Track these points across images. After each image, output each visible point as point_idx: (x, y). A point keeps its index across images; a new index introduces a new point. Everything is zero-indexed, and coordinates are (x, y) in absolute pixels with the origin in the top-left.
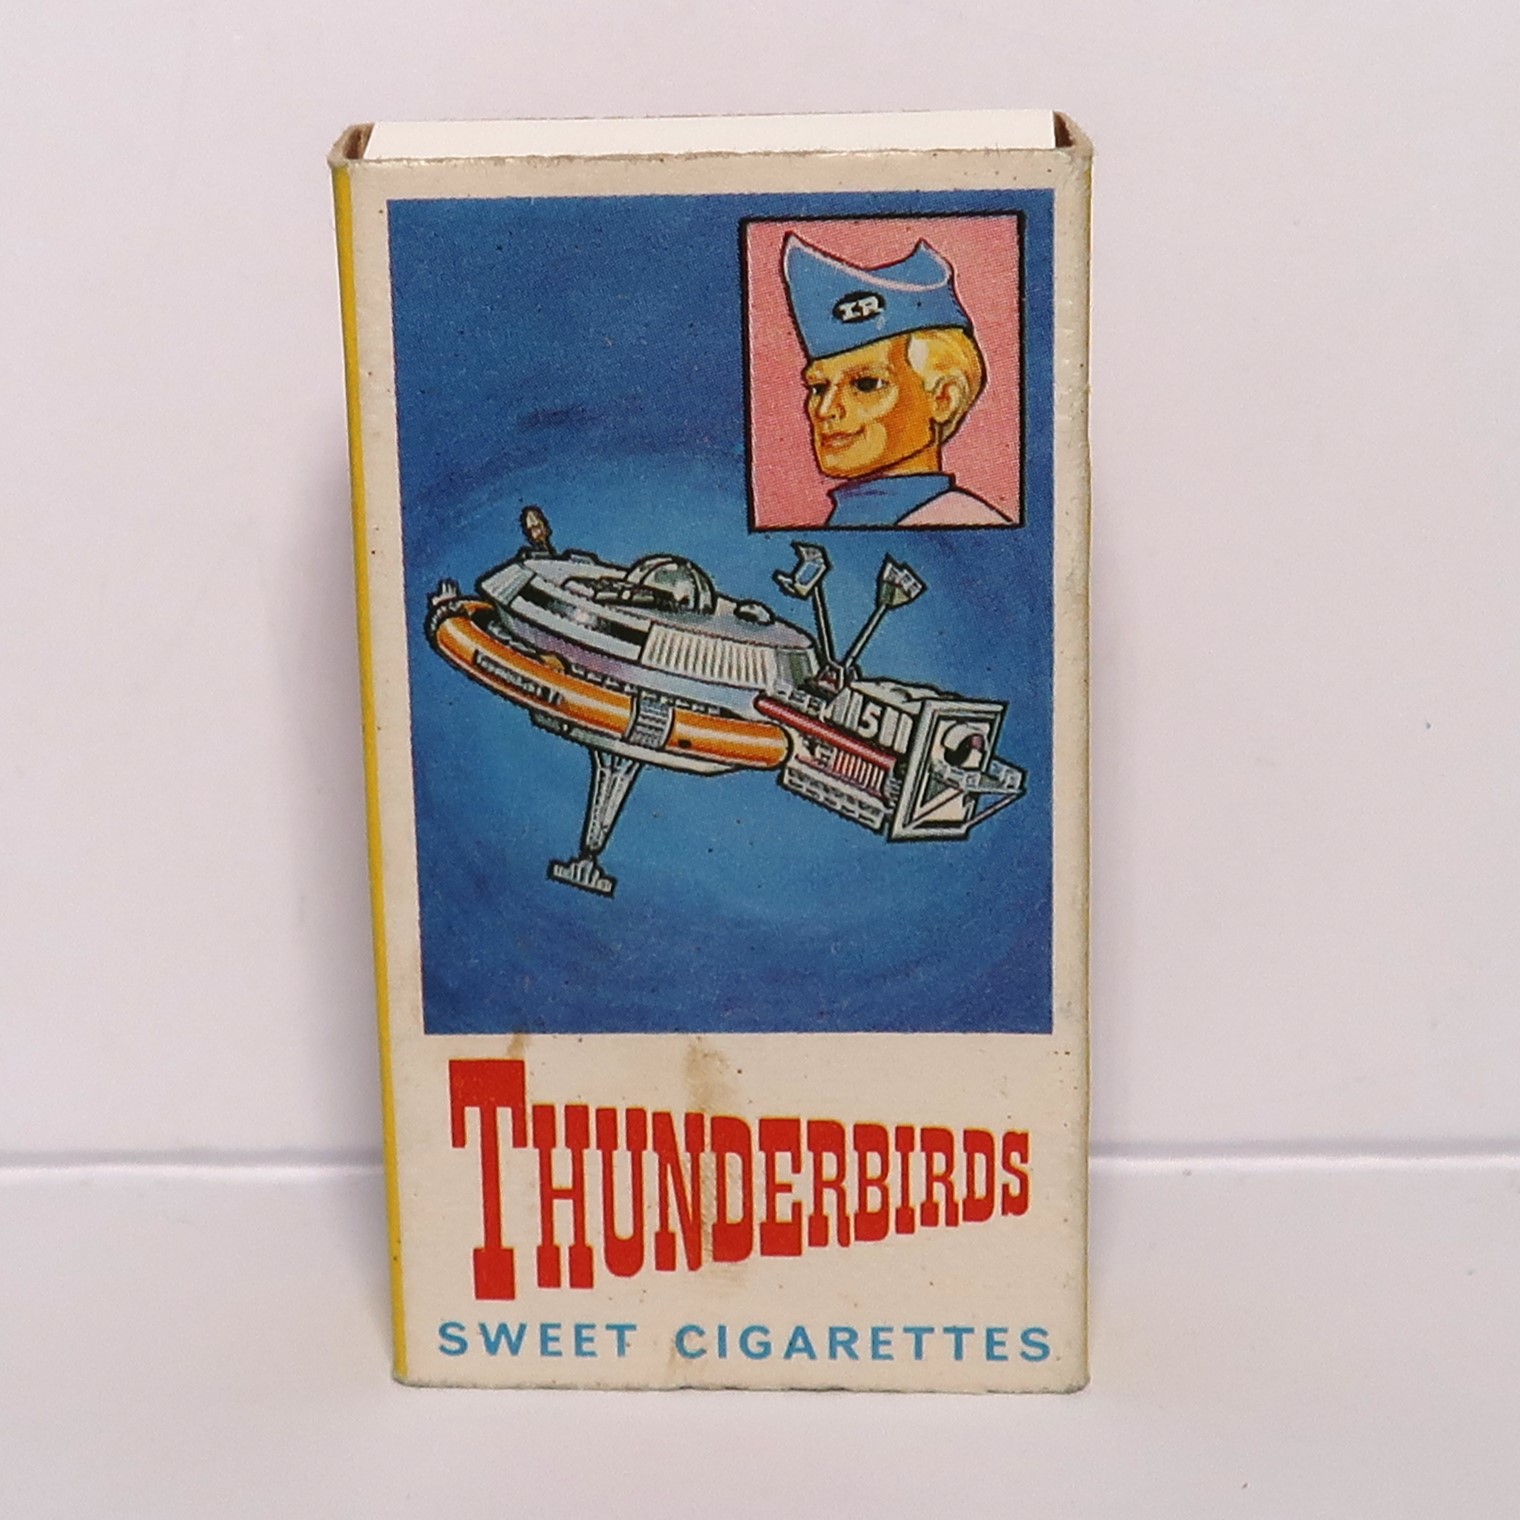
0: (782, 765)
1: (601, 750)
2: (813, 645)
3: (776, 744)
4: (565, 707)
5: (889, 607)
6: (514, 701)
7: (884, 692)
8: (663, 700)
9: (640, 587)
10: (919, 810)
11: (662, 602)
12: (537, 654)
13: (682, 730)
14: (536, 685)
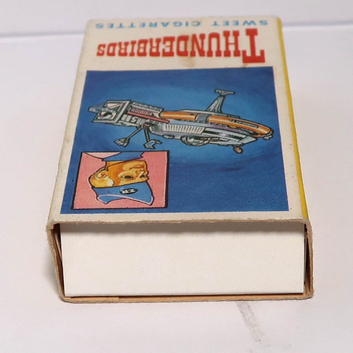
0: (162, 112)
1: (218, 112)
2: (150, 132)
3: (162, 115)
4: (229, 120)
5: (126, 139)
6: (245, 120)
7: (129, 124)
8: (198, 121)
9: (204, 141)
10: (121, 105)
11: (197, 138)
12: (238, 128)
13: (193, 117)
14: (238, 123)
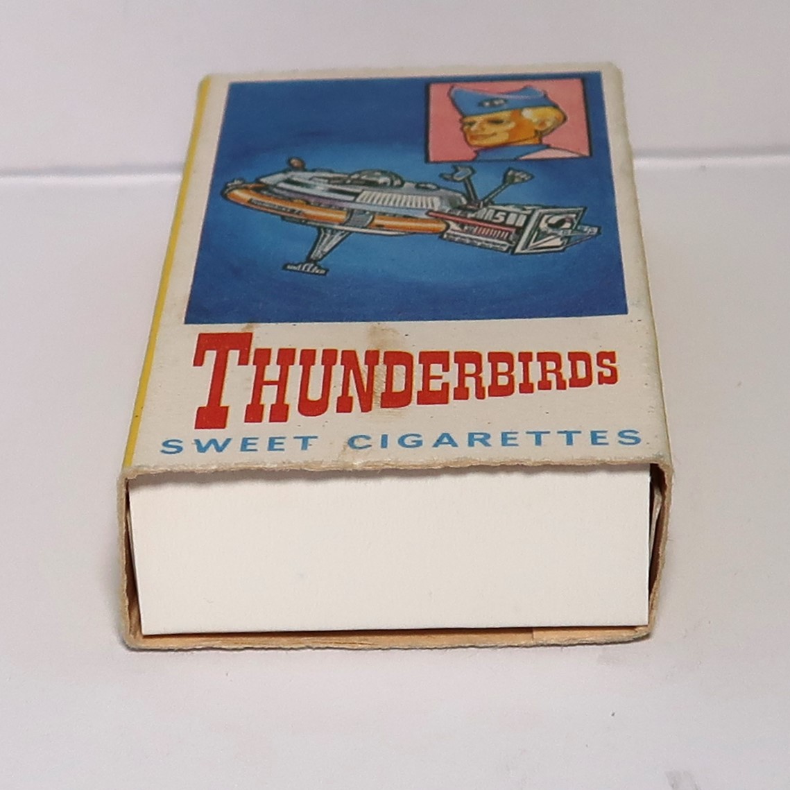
0: (443, 233)
1: (325, 229)
2: (464, 195)
3: (442, 226)
4: (305, 215)
5: (512, 182)
6: (272, 214)
7: (510, 208)
8: (368, 213)
9: (359, 179)
10: (531, 244)
11: (372, 184)
12: (290, 200)
13: (377, 221)
14: (287, 209)
